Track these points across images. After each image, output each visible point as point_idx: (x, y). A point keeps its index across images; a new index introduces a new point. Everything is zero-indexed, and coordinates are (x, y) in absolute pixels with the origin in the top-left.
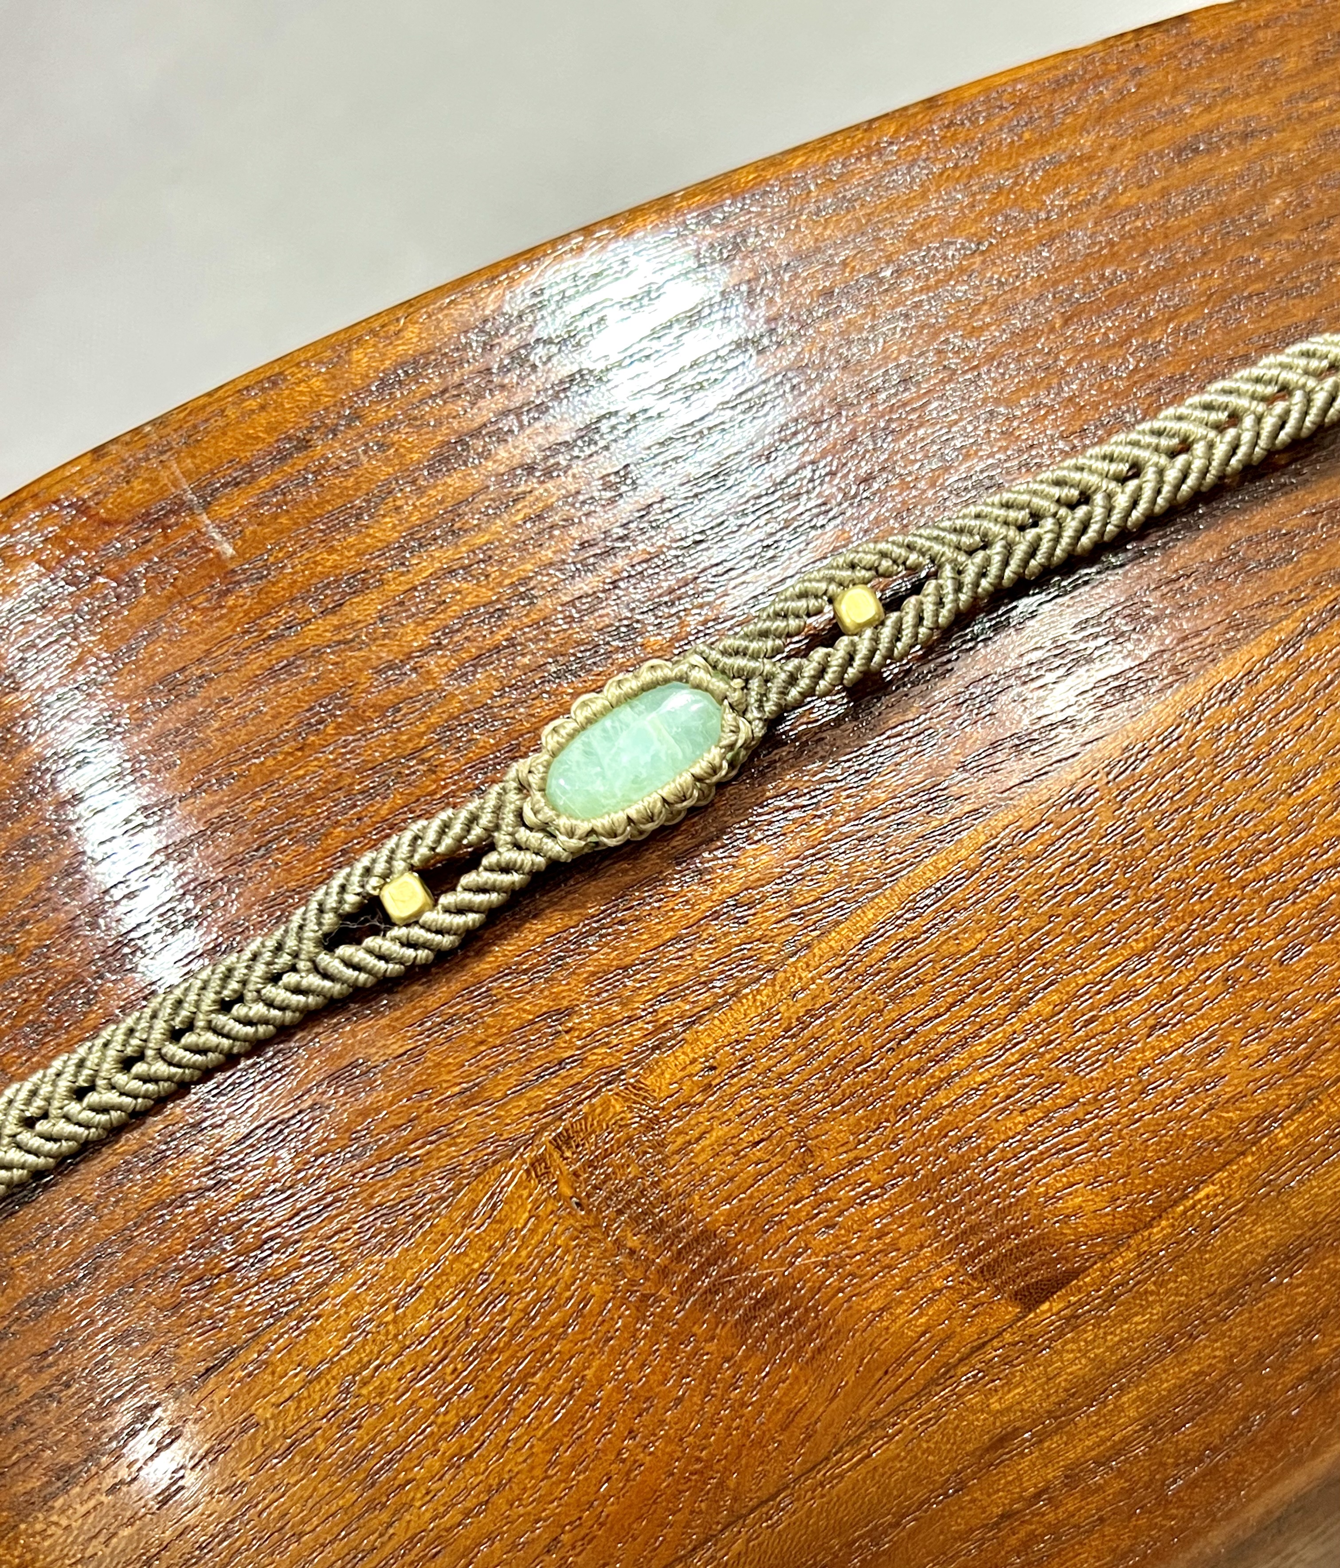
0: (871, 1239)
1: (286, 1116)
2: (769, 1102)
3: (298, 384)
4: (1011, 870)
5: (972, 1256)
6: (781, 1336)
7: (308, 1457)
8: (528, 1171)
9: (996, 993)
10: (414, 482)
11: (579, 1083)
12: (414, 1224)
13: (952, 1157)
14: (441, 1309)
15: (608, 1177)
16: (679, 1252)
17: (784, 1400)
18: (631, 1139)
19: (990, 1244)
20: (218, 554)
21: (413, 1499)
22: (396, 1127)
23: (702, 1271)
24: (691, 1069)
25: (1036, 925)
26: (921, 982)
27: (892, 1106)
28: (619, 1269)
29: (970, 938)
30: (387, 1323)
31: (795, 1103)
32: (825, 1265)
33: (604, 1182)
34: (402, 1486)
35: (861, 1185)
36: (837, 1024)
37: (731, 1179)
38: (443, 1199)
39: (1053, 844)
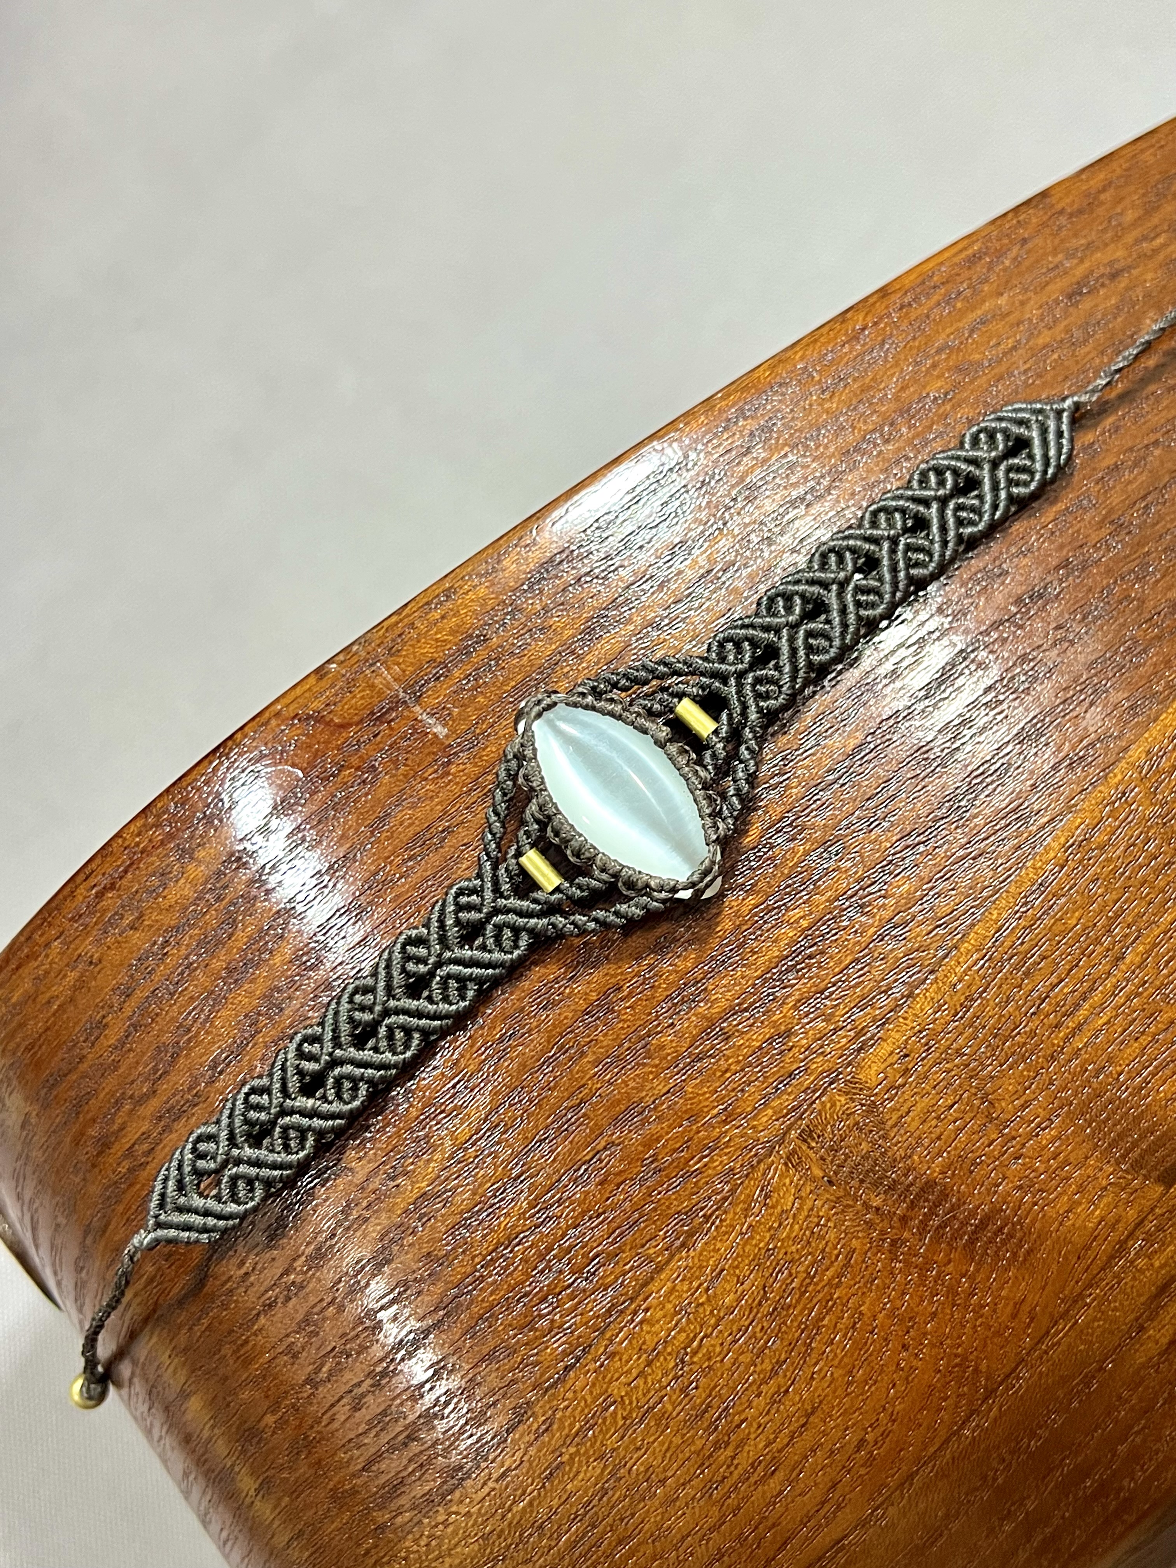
0: (1049, 1161)
1: (587, 1158)
2: (953, 1073)
3: (466, 593)
4: (1090, 859)
5: (1123, 1156)
6: (999, 1249)
7: (660, 1419)
8: (786, 1164)
9: (1099, 954)
10: (573, 652)
11: (809, 1088)
12: (707, 1222)
13: (1095, 1086)
14: (742, 1284)
15: (847, 1156)
16: (912, 1202)
17: (1011, 1295)
18: (857, 1123)
19: (1135, 1144)
20: (435, 735)
21: (749, 1433)
22: (675, 1150)
23: (932, 1212)
24: (890, 1060)
25: (1115, 897)
26: (1045, 958)
27: (1044, 1057)
28: (870, 1224)
29: (1072, 917)
30: (702, 1304)
31: (974, 1070)
32: (1020, 1188)
33: (845, 1161)
34: (739, 1426)
35: (1033, 1121)
36: (991, 1002)
37: (939, 1138)
38: (725, 1199)
39: (1114, 834)
